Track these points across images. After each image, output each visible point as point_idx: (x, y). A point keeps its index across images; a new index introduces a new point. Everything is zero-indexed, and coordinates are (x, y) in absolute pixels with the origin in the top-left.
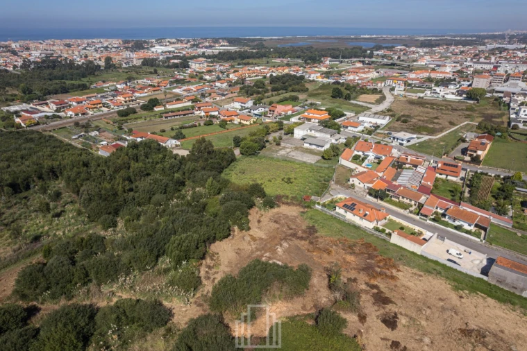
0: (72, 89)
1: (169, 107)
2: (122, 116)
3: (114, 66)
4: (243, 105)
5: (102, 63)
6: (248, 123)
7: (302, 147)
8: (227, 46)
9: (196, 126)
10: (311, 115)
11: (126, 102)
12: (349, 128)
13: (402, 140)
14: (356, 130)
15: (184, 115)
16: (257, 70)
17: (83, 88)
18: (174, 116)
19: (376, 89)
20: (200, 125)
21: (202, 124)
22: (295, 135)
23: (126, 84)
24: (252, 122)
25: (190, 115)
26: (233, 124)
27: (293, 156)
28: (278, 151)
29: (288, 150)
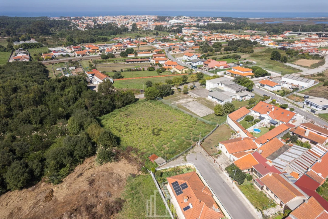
0: (98, 40)
1: (139, 55)
2: (103, 59)
3: (137, 30)
4: (189, 58)
5: (130, 28)
6: (180, 72)
7: (204, 99)
9: (140, 70)
10: (236, 71)
11: (117, 50)
12: (266, 87)
13: (317, 107)
14: (272, 89)
15: (141, 61)
16: (226, 36)
17: (105, 40)
18: (134, 62)
19: (318, 55)
20: (144, 70)
21: (146, 69)
22: (206, 87)
23: (130, 40)
24: (184, 72)
25: (146, 62)
26: (170, 71)
27: (189, 106)
28: (180, 99)
29: (189, 100)
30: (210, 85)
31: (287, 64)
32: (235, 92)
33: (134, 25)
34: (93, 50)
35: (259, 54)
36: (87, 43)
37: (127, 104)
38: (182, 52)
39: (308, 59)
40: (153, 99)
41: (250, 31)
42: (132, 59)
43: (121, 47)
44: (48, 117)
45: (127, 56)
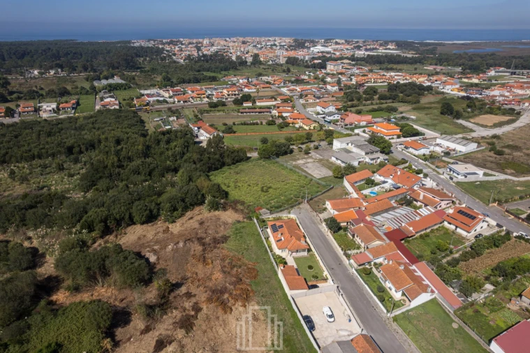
0: (204, 80)
1: (258, 104)
2: (211, 107)
3: (260, 63)
4: (323, 110)
5: (250, 60)
6: (307, 128)
7: (328, 160)
8: (393, 49)
9: (257, 124)
10: (379, 128)
11: (229, 95)
12: (411, 150)
13: (458, 174)
14: (416, 153)
15: (259, 112)
16: (391, 76)
17: (214, 79)
18: (250, 112)
20: (262, 124)
21: (264, 123)
22: (334, 146)
23: (248, 79)
24: (312, 128)
25: (265, 113)
26: (294, 127)
27: (307, 167)
28: (298, 159)
29: (309, 160)
30: (337, 144)
31: (460, 121)
32: (364, 154)
33: (256, 56)
34: (198, 95)
35: (427, 106)
36: (189, 83)
37: (238, 161)
38: (318, 101)
39: (496, 114)
40: (267, 158)
41: (435, 67)
42: (249, 109)
43: (235, 91)
44: (157, 170)
45: (242, 104)
